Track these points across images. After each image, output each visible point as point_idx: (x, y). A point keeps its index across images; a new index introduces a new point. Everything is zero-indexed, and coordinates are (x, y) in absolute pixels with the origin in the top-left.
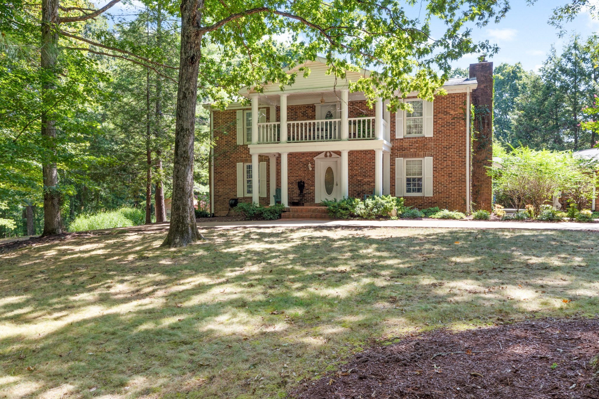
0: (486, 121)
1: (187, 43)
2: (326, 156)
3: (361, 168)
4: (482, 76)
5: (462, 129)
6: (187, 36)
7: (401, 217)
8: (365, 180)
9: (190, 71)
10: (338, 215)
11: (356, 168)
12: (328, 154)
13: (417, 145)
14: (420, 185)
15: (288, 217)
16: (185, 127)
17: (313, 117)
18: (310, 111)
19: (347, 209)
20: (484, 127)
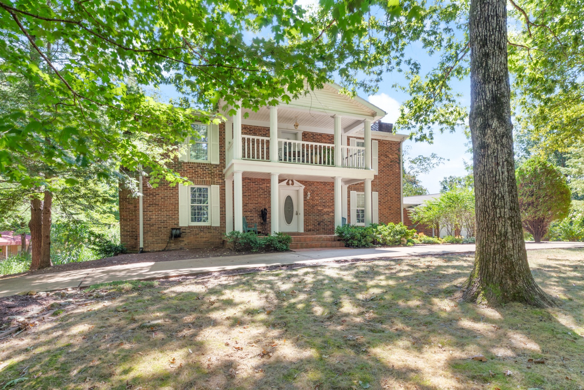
2: (288, 184)
3: (321, 198)
8: (324, 210)
11: (316, 198)
12: (290, 182)
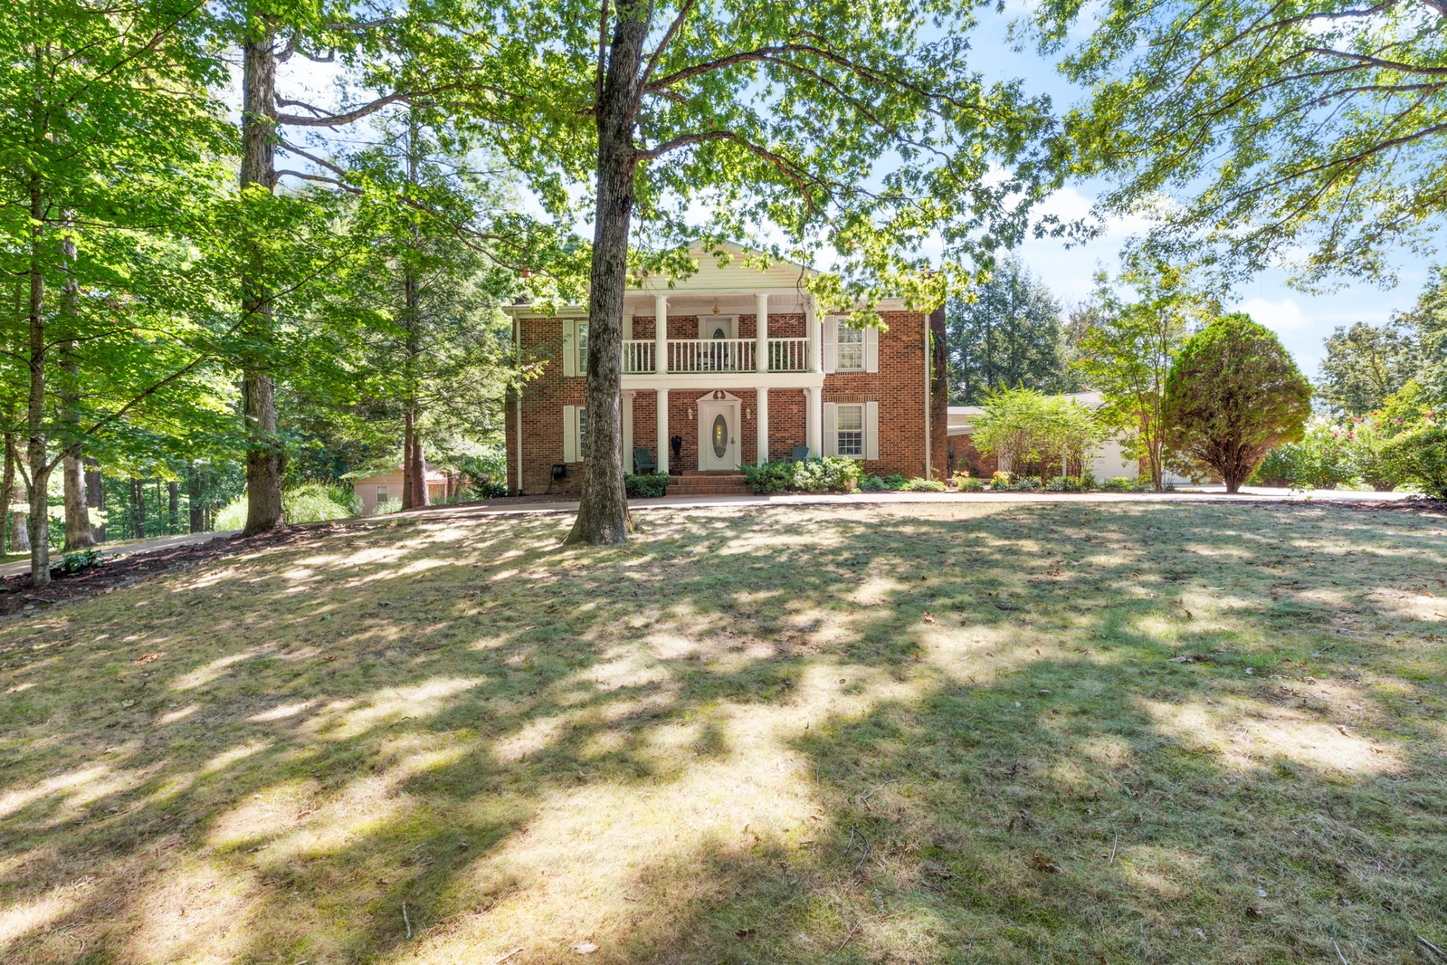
1: (616, 173)
2: (715, 397)
5: (918, 362)
6: (617, 161)
7: (864, 489)
9: (619, 224)
10: (769, 487)
12: (719, 395)
13: (855, 384)
14: (859, 443)
15: (678, 493)
16: (610, 325)
17: (695, 336)
18: (688, 327)
19: (780, 478)
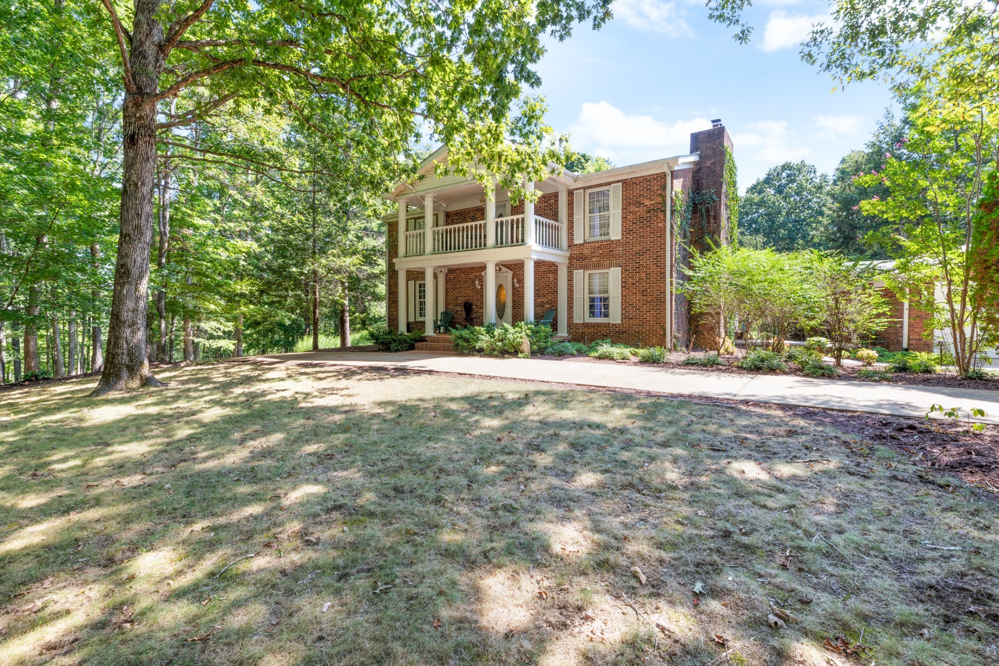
0: (712, 214)
4: (708, 148)
5: (660, 225)
13: (601, 251)
14: (607, 308)
20: (709, 222)
